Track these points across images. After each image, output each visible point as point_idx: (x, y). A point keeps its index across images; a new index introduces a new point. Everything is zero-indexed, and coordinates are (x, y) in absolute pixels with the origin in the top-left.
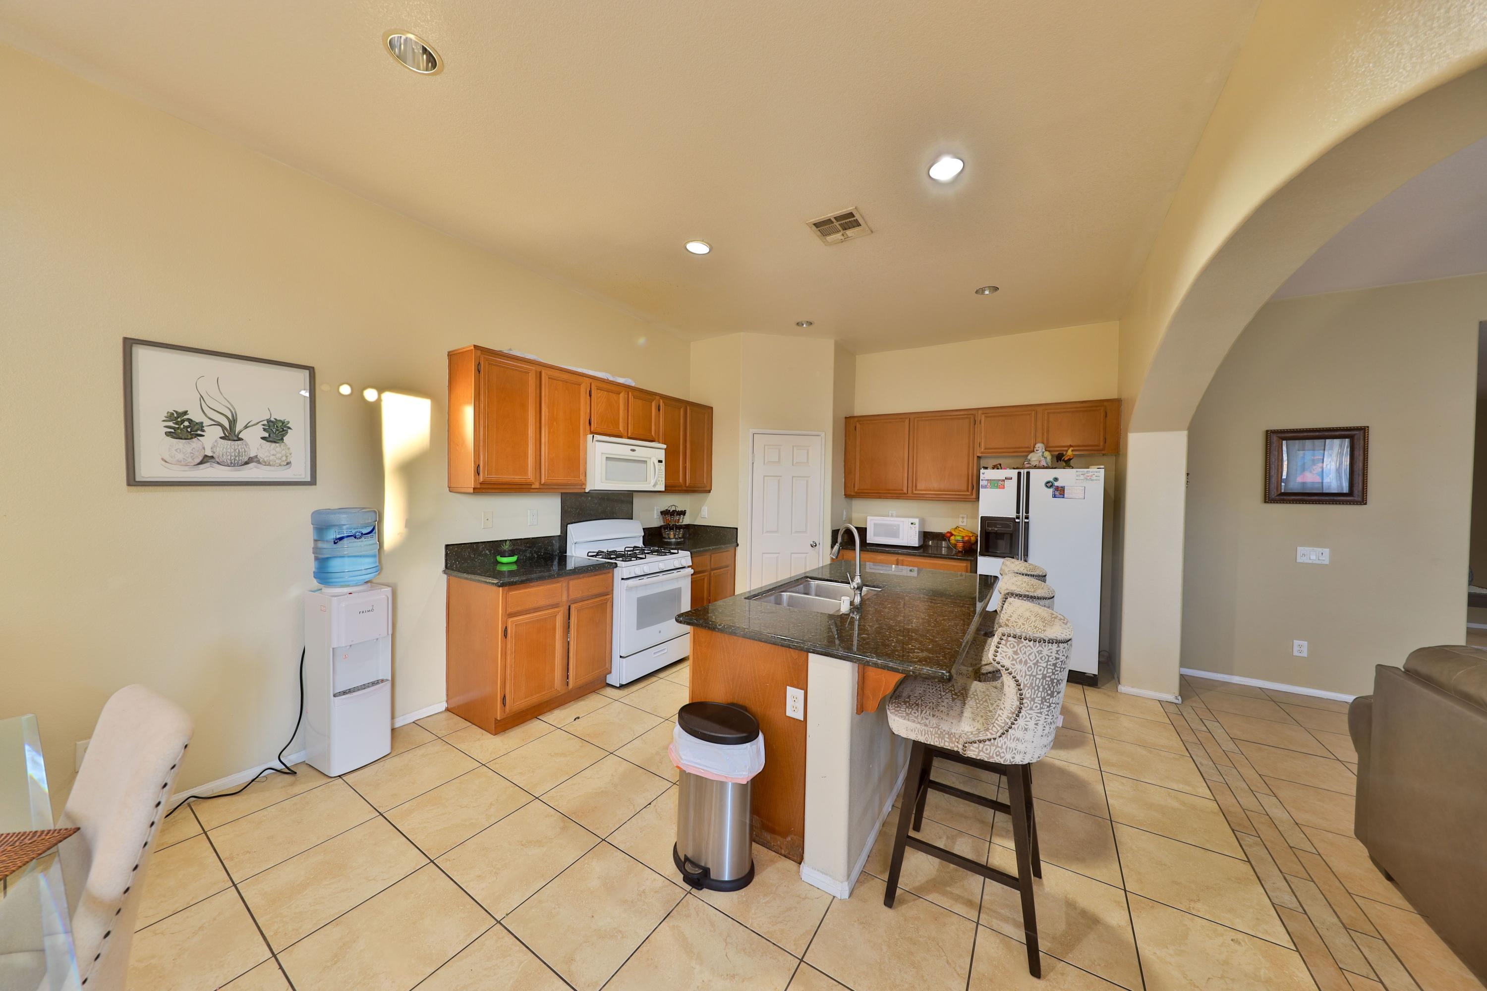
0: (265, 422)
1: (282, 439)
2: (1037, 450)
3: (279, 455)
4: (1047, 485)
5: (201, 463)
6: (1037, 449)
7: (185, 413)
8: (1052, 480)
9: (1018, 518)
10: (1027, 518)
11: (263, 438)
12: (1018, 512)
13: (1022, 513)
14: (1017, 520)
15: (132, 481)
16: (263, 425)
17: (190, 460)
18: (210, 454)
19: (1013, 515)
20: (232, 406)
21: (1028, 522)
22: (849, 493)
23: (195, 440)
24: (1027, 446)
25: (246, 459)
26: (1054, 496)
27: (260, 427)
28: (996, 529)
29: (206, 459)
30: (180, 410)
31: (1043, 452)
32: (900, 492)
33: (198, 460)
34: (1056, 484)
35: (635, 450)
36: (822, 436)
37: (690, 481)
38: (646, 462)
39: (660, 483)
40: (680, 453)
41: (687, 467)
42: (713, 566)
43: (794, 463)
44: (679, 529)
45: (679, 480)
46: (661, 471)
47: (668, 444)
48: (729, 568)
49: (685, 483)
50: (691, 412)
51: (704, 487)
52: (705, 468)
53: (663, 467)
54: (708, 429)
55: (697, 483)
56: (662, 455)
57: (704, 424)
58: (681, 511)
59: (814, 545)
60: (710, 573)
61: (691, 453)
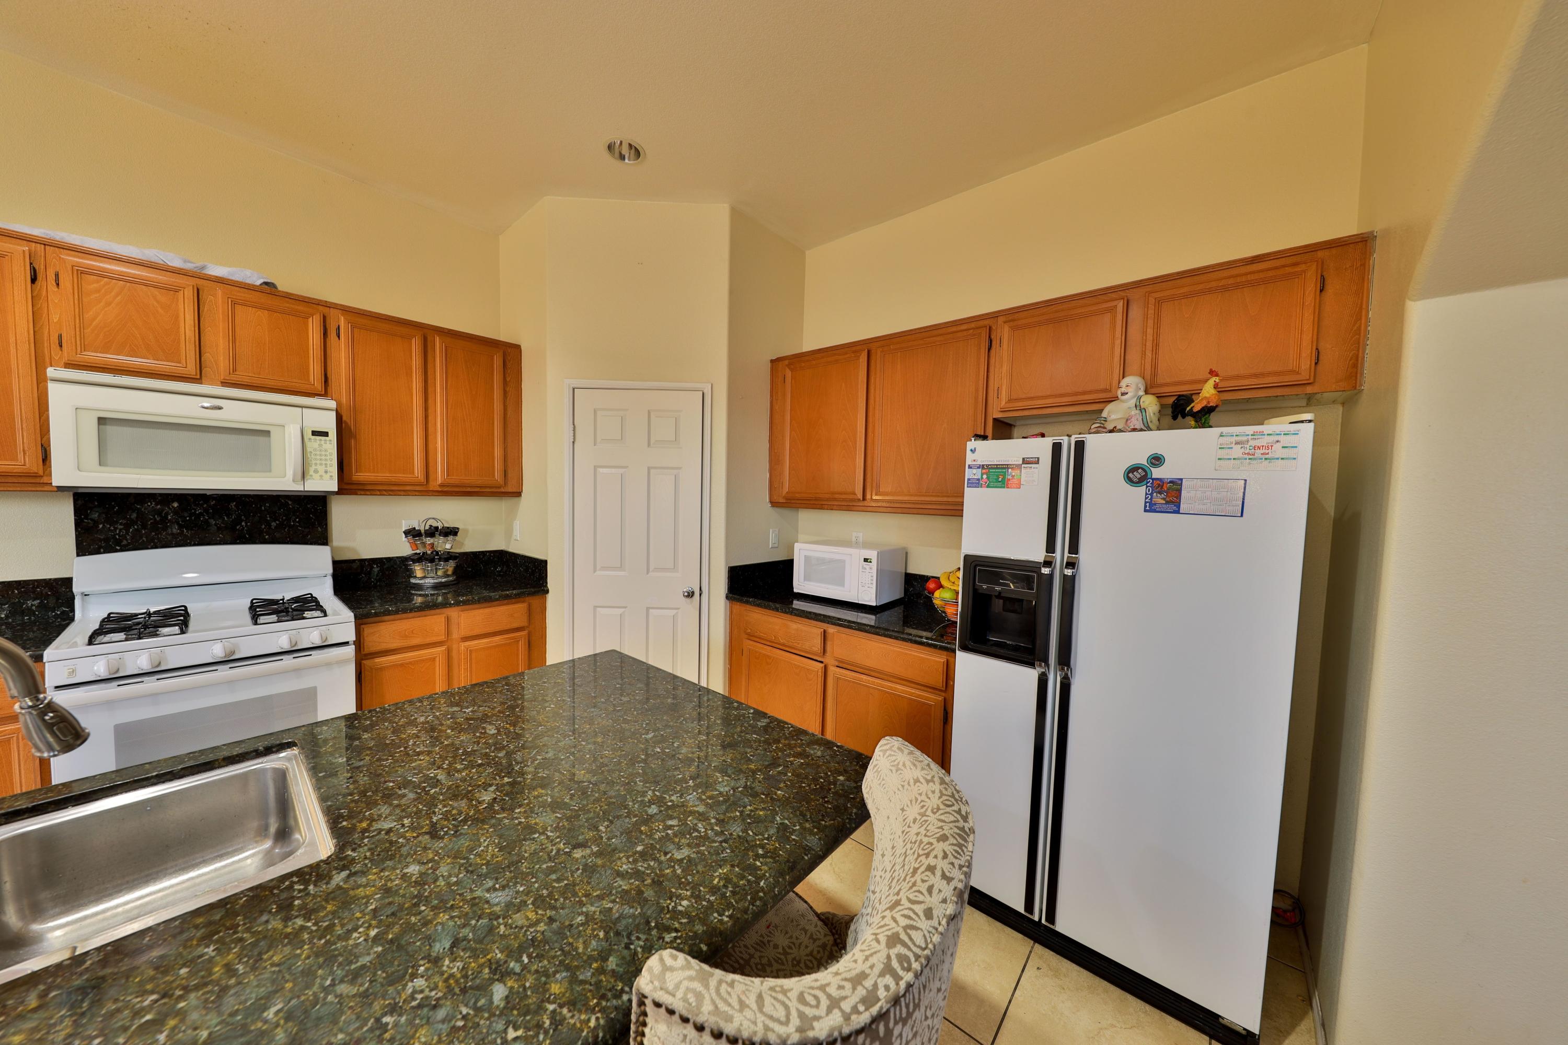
2: (1123, 394)
4: (1130, 475)
6: (1123, 390)
8: (1144, 462)
9: (1048, 563)
10: (1071, 564)
12: (1050, 547)
13: (1061, 554)
14: (1045, 571)
19: (1037, 554)
21: (1073, 577)
22: (776, 499)
24: (1102, 387)
26: (1150, 508)
28: (998, 588)
31: (1140, 398)
32: (851, 497)
34: (1157, 473)
35: (220, 408)
36: (705, 391)
37: (448, 475)
38: (267, 433)
39: (321, 476)
40: (412, 422)
41: (436, 448)
42: (464, 632)
43: (652, 441)
44: (446, 560)
45: (413, 473)
46: (323, 453)
47: (344, 401)
48: (524, 633)
49: (431, 477)
50: (446, 347)
51: (502, 490)
52: (498, 452)
53: (330, 445)
54: (505, 383)
55: (473, 479)
56: (328, 422)
57: (493, 374)
58: (448, 528)
59: (690, 595)
60: (455, 646)
61: (447, 423)
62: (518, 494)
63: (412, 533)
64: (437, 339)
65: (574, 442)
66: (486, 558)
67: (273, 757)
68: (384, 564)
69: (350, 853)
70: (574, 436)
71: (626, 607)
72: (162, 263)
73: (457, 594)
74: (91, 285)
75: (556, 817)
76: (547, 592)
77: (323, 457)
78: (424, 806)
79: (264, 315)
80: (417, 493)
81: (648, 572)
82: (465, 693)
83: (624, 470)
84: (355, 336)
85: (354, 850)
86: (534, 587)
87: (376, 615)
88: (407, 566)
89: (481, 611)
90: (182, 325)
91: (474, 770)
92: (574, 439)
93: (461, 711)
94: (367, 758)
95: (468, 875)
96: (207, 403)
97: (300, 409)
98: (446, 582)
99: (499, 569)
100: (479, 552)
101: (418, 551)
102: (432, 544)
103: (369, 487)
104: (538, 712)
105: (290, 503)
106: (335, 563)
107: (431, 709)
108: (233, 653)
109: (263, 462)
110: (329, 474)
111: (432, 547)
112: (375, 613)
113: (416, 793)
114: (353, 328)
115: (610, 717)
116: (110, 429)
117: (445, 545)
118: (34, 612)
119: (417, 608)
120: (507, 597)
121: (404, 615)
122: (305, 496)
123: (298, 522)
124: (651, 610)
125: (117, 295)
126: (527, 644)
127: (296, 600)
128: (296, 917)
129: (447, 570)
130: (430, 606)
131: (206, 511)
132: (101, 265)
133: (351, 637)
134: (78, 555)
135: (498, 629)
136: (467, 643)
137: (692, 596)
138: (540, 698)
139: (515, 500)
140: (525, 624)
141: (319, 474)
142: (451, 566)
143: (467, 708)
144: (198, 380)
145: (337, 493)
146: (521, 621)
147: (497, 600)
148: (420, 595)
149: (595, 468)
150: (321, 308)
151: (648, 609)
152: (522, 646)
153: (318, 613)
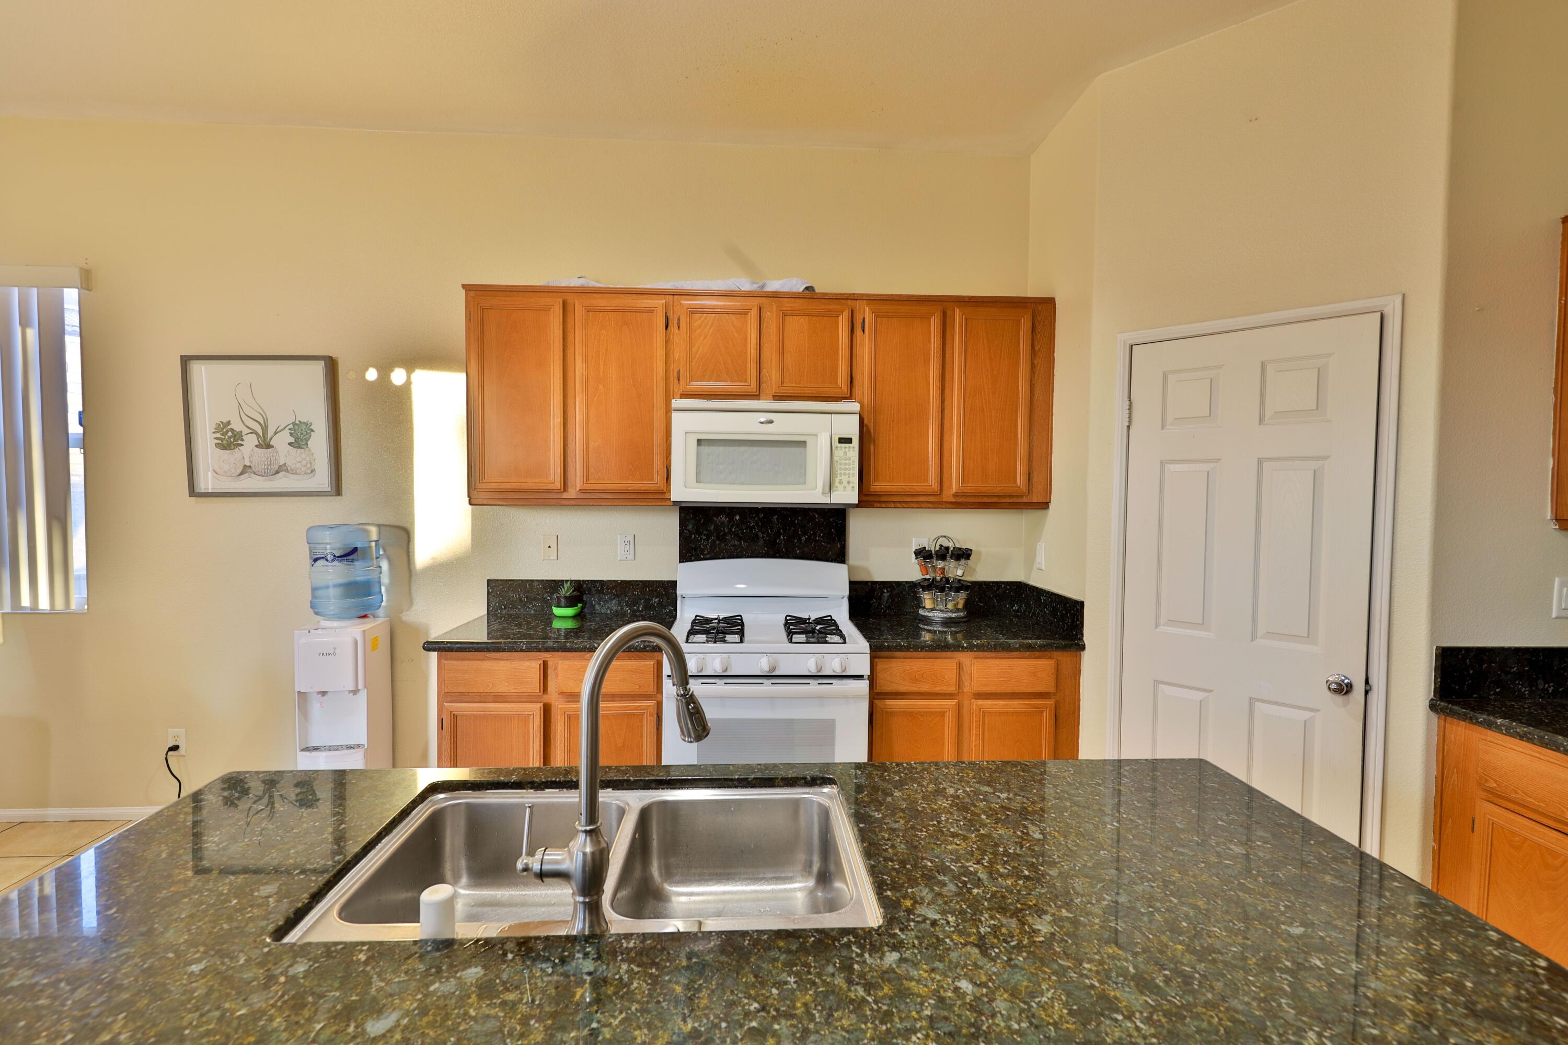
0: (291, 426)
1: (307, 444)
3: (304, 462)
5: (241, 474)
7: (229, 423)
11: (290, 444)
15: (193, 492)
16: (290, 429)
17: (233, 470)
18: (248, 464)
20: (263, 411)
23: (236, 450)
25: (276, 467)
27: (287, 431)
29: (246, 470)
30: (225, 421)
33: (239, 471)
35: (771, 422)
36: (1387, 311)
37: (963, 483)
38: (803, 444)
39: (845, 487)
40: (928, 419)
41: (951, 449)
42: (977, 687)
43: (1268, 413)
44: (958, 590)
45: (927, 481)
46: (847, 462)
47: (866, 401)
48: (1050, 702)
49: (945, 485)
50: (966, 319)
51: (1025, 500)
52: (1021, 449)
53: (854, 452)
54: (1033, 353)
55: (993, 486)
56: (850, 426)
57: (1018, 344)
58: (960, 549)
59: (1344, 689)
60: (966, 703)
61: (964, 416)
62: (1045, 505)
63: (923, 554)
64: (957, 311)
65: (1129, 427)
66: (1001, 591)
67: (817, 789)
68: (894, 589)
69: (897, 931)
70: (1130, 417)
71: (1210, 691)
72: (737, 289)
73: (969, 636)
74: (698, 320)
75: (1146, 1002)
76: (1083, 648)
77: (847, 467)
78: (968, 907)
79: (804, 320)
80: (930, 505)
81: (1254, 638)
82: (996, 770)
83: (1212, 465)
84: (878, 326)
85: (901, 930)
86: (1064, 638)
87: (889, 649)
88: (916, 593)
89: (997, 662)
90: (749, 345)
91: (1021, 882)
92: (1130, 421)
93: (994, 793)
94: (902, 822)
95: (1033, 1029)
96: (763, 417)
97: (830, 415)
98: (956, 618)
99: (1016, 607)
100: (993, 582)
101: (927, 577)
102: (943, 569)
103: (884, 499)
104: (1097, 828)
105: (817, 516)
106: (852, 583)
107: (960, 780)
108: (774, 669)
109: (799, 475)
110: (851, 485)
111: (943, 573)
112: (888, 646)
113: (957, 886)
114: (876, 317)
115: (1214, 871)
116: (705, 449)
117: (956, 570)
118: (655, 608)
119: (929, 646)
120: (1029, 648)
121: (915, 654)
122: (829, 509)
123: (822, 537)
124: (1258, 705)
125: (710, 328)
126: (1053, 718)
127: (819, 621)
128: (857, 984)
129: (958, 603)
130: (940, 647)
131: (757, 523)
132: (703, 303)
133: (866, 672)
134: (680, 562)
135: (1016, 690)
136: (980, 702)
137: (1347, 693)
138: (1096, 807)
139: (1038, 514)
140: (1053, 690)
141: (843, 485)
142: (962, 597)
143: (1001, 792)
144: (756, 396)
145: (857, 506)
146: (1045, 684)
147: (1017, 650)
148: (929, 631)
149: (1163, 464)
150: (849, 302)
151: (1252, 701)
152: (1046, 719)
153: (836, 638)
